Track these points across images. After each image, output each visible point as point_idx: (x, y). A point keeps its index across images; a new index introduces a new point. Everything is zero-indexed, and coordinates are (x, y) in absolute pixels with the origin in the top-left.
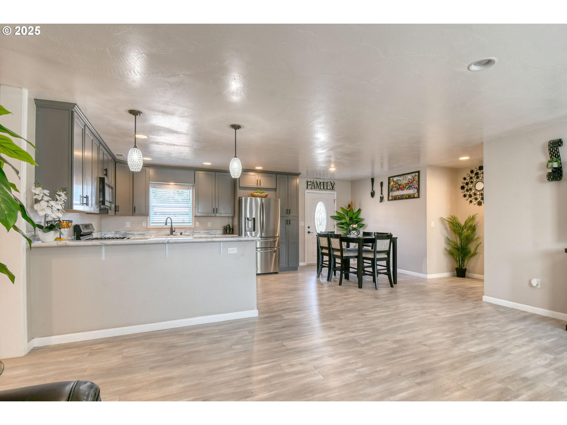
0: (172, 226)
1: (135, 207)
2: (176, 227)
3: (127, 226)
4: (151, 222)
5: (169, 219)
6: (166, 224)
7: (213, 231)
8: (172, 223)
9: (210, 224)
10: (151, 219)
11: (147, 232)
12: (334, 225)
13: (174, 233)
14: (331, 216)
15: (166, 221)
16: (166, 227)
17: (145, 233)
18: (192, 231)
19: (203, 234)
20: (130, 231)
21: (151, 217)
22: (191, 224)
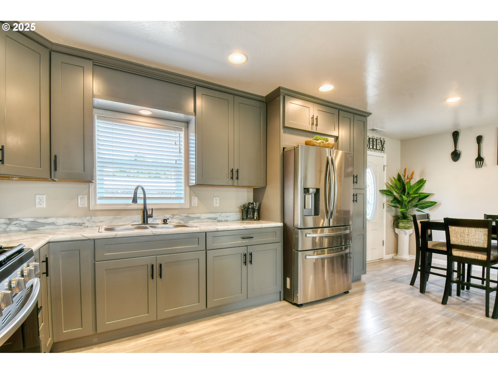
0: (145, 204)
1: (55, 156)
2: (154, 207)
3: (38, 206)
4: (98, 195)
5: (140, 191)
6: (135, 200)
7: (223, 214)
8: (145, 199)
9: (218, 203)
10: (98, 190)
11: (88, 218)
12: (384, 204)
13: (150, 220)
14: (380, 191)
15: (135, 194)
16: (135, 206)
17: (85, 221)
18: (186, 215)
19: (205, 220)
20: (46, 218)
21: (98, 186)
22: (182, 201)
